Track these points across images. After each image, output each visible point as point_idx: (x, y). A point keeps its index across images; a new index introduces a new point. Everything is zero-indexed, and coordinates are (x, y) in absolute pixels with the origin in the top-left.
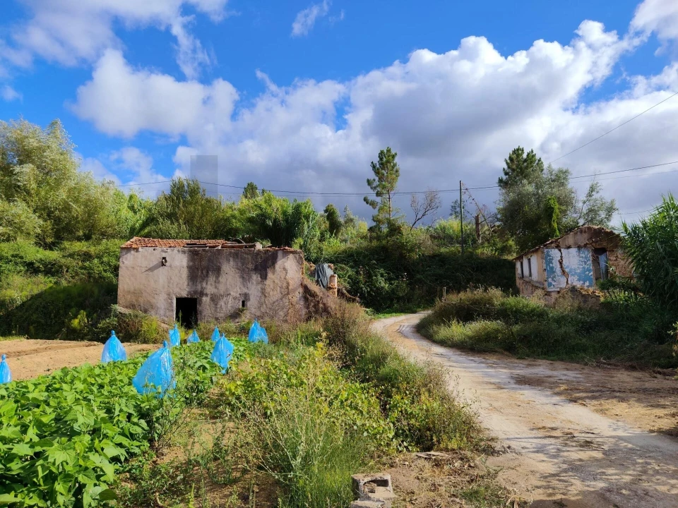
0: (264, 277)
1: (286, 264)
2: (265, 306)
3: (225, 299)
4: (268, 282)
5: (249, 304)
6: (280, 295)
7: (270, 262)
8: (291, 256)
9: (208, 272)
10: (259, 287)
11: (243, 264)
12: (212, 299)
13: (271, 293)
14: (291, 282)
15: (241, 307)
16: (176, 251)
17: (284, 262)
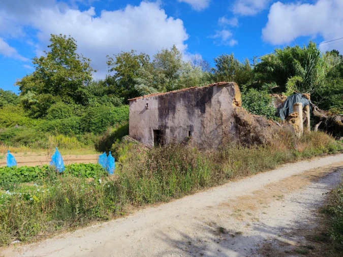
0: (203, 111)
1: (220, 97)
2: (204, 135)
3: (178, 129)
4: (206, 115)
5: (193, 134)
6: (215, 126)
7: (207, 98)
8: (224, 89)
9: (169, 111)
10: (199, 120)
11: (189, 102)
12: (171, 131)
13: (209, 124)
14: (224, 114)
15: (188, 136)
16: (152, 99)
17: (218, 96)
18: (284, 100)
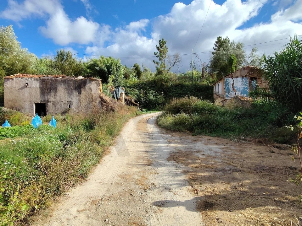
0: (80, 93)
1: (91, 86)
2: (81, 107)
3: (60, 104)
4: (82, 95)
5: (72, 106)
6: (88, 102)
7: (83, 86)
8: (94, 82)
9: (50, 90)
10: (77, 98)
11: (69, 86)
12: (53, 104)
13: (84, 101)
14: (94, 96)
15: (68, 108)
16: (33, 80)
17: (90, 85)
18: (114, 90)
